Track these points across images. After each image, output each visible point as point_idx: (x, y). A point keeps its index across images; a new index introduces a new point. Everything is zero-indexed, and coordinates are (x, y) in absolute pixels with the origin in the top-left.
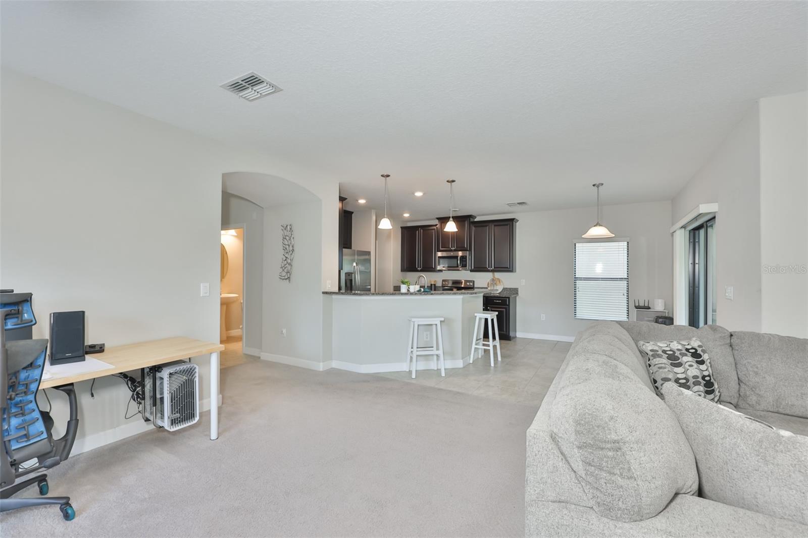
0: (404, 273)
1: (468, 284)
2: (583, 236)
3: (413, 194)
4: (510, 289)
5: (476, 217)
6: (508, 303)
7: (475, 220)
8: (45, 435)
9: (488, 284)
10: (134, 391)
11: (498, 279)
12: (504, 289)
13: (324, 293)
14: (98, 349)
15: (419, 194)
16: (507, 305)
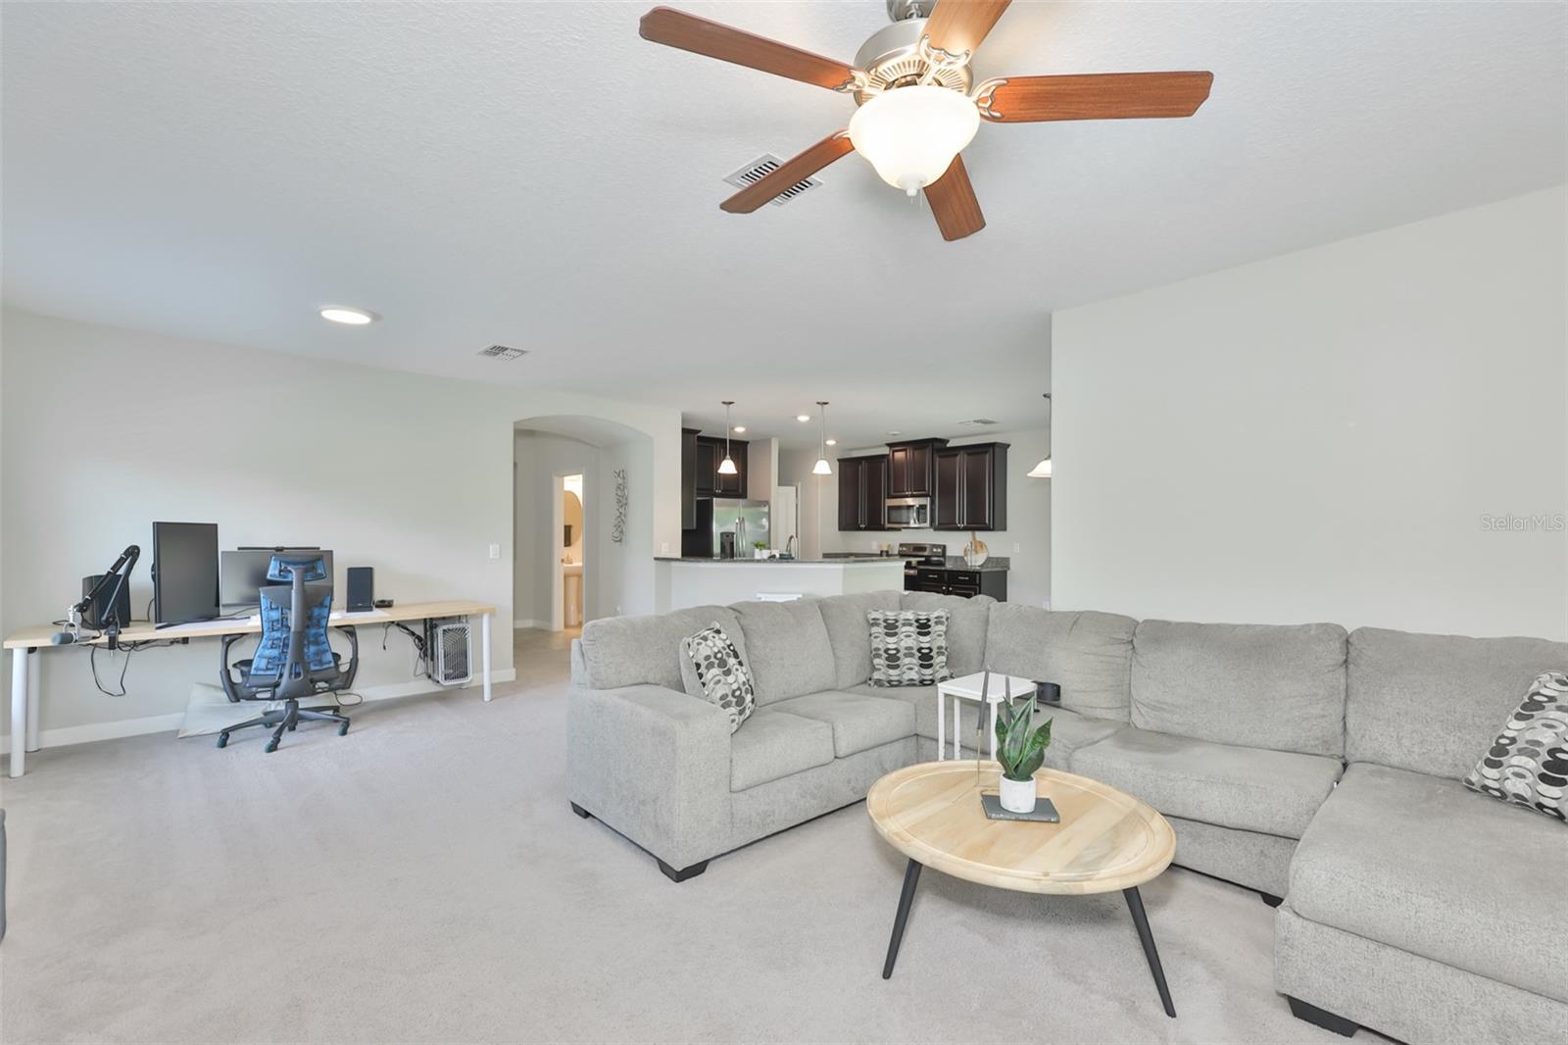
0: (843, 532)
1: (935, 550)
2: (1029, 475)
3: (796, 417)
4: (997, 558)
5: (948, 441)
6: (978, 582)
7: (948, 445)
8: (332, 665)
9: (965, 551)
10: (421, 649)
11: (980, 542)
12: (989, 559)
13: (656, 559)
14: (385, 604)
15: (803, 419)
16: (976, 585)
